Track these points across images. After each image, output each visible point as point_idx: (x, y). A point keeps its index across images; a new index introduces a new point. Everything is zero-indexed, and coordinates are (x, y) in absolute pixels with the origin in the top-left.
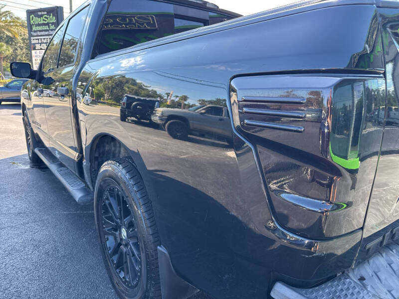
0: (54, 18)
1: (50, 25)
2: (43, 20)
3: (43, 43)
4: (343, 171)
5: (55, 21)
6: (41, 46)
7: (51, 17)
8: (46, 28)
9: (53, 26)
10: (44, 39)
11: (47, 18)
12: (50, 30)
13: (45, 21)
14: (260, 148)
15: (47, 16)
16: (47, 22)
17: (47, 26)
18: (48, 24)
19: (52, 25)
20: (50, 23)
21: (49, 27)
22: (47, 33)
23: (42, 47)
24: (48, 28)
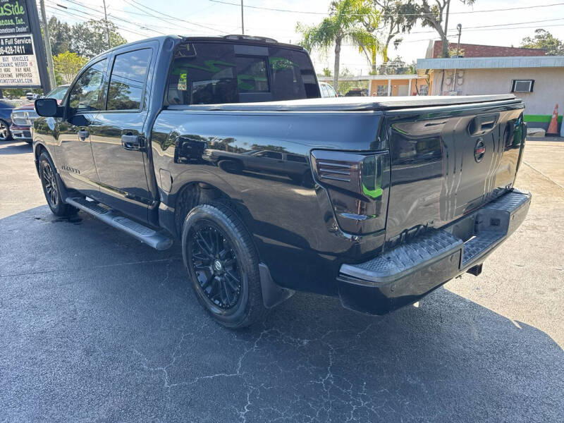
0: (21, 7)
1: (17, 18)
2: (5, 11)
3: (8, 45)
4: (370, 200)
5: (23, 13)
6: (4, 49)
7: (17, 6)
8: (11, 22)
9: (22, 20)
10: (9, 39)
11: (11, 8)
12: (16, 25)
13: (9, 12)
14: (330, 191)
15: (10, 5)
16: (10, 14)
17: (11, 20)
18: (12, 17)
19: (19, 19)
20: (16, 15)
21: (14, 21)
22: (12, 30)
23: (7, 52)
24: (13, 24)
